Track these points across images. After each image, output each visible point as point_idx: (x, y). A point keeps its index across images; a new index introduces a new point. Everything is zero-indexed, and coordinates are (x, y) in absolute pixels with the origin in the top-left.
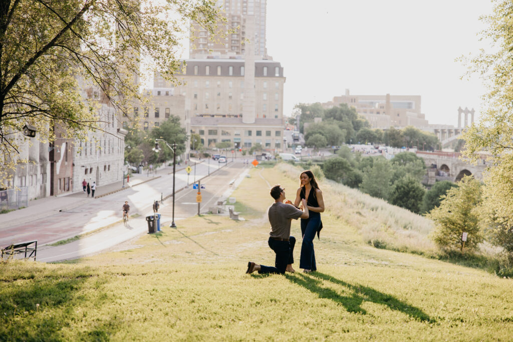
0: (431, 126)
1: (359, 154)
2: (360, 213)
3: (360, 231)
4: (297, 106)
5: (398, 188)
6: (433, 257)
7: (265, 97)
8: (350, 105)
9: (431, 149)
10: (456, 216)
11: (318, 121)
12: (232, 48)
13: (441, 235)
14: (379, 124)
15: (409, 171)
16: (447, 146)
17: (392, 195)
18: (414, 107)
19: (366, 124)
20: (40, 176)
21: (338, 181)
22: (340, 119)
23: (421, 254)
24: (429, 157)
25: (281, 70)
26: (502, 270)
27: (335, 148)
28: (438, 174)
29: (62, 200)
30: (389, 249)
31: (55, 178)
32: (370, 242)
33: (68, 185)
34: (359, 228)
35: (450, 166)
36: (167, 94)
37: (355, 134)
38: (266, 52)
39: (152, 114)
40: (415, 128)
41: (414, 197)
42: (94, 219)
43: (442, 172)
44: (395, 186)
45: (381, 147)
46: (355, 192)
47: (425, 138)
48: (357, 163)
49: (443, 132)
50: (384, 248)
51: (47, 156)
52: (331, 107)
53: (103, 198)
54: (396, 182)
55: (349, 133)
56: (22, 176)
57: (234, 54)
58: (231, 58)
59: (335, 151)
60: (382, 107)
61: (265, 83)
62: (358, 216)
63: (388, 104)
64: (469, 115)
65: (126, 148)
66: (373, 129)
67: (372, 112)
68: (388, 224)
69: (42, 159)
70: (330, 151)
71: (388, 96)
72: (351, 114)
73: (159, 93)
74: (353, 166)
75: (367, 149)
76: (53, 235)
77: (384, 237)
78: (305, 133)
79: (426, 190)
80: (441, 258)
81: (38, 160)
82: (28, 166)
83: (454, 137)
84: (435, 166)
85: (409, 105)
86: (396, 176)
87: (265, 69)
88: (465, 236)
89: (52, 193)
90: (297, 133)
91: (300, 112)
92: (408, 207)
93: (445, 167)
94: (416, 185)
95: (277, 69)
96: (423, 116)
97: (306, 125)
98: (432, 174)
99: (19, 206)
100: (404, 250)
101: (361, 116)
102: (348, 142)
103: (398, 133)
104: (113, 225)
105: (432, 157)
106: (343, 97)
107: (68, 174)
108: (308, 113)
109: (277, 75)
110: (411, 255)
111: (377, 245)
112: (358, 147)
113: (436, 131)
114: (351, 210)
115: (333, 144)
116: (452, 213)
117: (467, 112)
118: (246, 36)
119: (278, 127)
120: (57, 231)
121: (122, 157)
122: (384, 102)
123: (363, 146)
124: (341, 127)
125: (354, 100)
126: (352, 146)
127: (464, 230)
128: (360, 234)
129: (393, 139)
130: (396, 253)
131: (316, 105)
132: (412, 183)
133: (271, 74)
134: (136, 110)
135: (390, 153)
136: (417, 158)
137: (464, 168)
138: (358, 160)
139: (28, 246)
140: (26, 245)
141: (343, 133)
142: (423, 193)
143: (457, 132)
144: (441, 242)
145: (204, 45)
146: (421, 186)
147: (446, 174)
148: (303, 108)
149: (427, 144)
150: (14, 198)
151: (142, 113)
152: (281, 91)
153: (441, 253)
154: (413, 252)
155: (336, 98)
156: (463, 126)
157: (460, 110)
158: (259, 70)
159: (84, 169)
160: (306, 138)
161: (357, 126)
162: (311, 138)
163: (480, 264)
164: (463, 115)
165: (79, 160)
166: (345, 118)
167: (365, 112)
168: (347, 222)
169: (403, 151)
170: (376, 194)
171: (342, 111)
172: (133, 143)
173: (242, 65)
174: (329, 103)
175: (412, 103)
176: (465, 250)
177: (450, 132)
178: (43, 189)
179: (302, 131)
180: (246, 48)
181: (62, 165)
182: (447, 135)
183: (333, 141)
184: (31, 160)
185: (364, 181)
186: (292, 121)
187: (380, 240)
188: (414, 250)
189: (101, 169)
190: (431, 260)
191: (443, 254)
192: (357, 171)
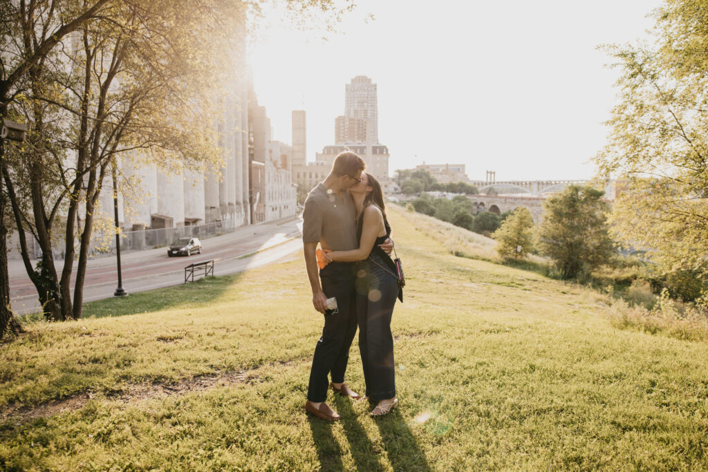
0: (471, 181)
1: (433, 197)
2: (440, 232)
3: (443, 245)
4: (396, 171)
5: (457, 216)
6: (497, 263)
7: (378, 165)
8: (426, 170)
9: (473, 193)
10: (512, 234)
11: (408, 179)
12: (359, 138)
13: (502, 248)
14: (443, 180)
15: (463, 206)
16: (481, 192)
17: (453, 220)
18: (461, 170)
19: (435, 180)
20: (243, 213)
21: (421, 213)
22: (421, 177)
23: (489, 261)
24: (472, 198)
25: (387, 150)
26: (551, 273)
27: (418, 194)
28: (478, 208)
29: (258, 227)
30: (466, 257)
31: (253, 214)
32: (452, 253)
33: (262, 217)
34: (442, 243)
35: (485, 202)
36: (322, 164)
37: (429, 186)
38: (378, 141)
39: (314, 176)
40: (463, 182)
41: (466, 221)
42: (272, 239)
43: (480, 207)
44: (455, 215)
45: (445, 193)
46: (432, 219)
47: (469, 187)
48: (432, 202)
49: (479, 184)
50: (462, 256)
51: (248, 200)
52: (415, 171)
53: (283, 225)
54: (456, 213)
55: (426, 185)
56: (232, 212)
57: (360, 142)
58: (359, 144)
59: (419, 196)
60: (443, 171)
61: (378, 158)
62: (440, 234)
63: (447, 169)
64: (493, 175)
65: (298, 196)
66: (440, 183)
67: (438, 174)
68: (461, 239)
69: (245, 202)
70: (416, 196)
71: (447, 165)
72: (427, 175)
73: (317, 164)
74: (430, 203)
75: (436, 194)
76: (243, 251)
77: (461, 249)
78: (401, 186)
79: (474, 217)
80: (503, 264)
81: (242, 202)
82: (235, 207)
83: (485, 187)
84: (476, 203)
85: (459, 170)
86: (456, 209)
87: (378, 150)
88: (519, 248)
89: (252, 223)
90: (396, 186)
91: (398, 174)
92: (462, 227)
93: (482, 204)
94: (467, 214)
95: (385, 150)
96: (466, 176)
97: (402, 181)
98: (475, 207)
99: (229, 232)
100: (477, 258)
101: (432, 175)
102: (425, 190)
103: (454, 185)
104: (284, 243)
105: (475, 198)
106: (421, 166)
107: (262, 211)
108: (402, 175)
109: (385, 153)
110: (482, 261)
111: (457, 254)
112: (431, 193)
113: (475, 184)
114: (435, 231)
115: (417, 192)
116: (509, 233)
117: (491, 173)
118: (367, 131)
119: (386, 183)
120: (247, 248)
121: (295, 200)
122: (445, 168)
123: (434, 192)
124: (422, 182)
125: (428, 167)
126: (428, 193)
127: (518, 243)
128: (444, 247)
129: (451, 188)
130: (472, 260)
131: (407, 170)
132: (465, 213)
133: (381, 152)
134: (305, 174)
135: (450, 196)
136: (466, 199)
137: (493, 204)
138: (432, 200)
139: (208, 264)
140: (206, 263)
141: (423, 185)
142: (472, 219)
143: (486, 184)
144: (502, 252)
145: (343, 137)
146: (470, 215)
147: (483, 208)
148: (399, 172)
149: (471, 191)
150: (226, 226)
151: (308, 176)
152: (387, 162)
153: (503, 260)
154: (483, 260)
155: (418, 167)
156: (489, 180)
157: (488, 172)
158: (375, 150)
159: (271, 208)
160: (402, 188)
161: (430, 181)
162: (405, 189)
163: (531, 267)
164: (489, 174)
165: (268, 203)
166: (424, 177)
167: (434, 173)
168: (433, 238)
169: (458, 195)
170: (444, 220)
171: (422, 173)
172: (302, 193)
173: (365, 147)
174: (414, 170)
175: (460, 168)
176: (519, 257)
177: (482, 184)
178: (246, 220)
179: (399, 185)
180: (367, 138)
181: (258, 206)
182: (481, 186)
183: (417, 190)
184: (238, 203)
185: (437, 212)
186: (393, 180)
187: (459, 251)
188: (484, 257)
189: (283, 207)
190: (497, 265)
191: (505, 261)
192: (433, 207)
